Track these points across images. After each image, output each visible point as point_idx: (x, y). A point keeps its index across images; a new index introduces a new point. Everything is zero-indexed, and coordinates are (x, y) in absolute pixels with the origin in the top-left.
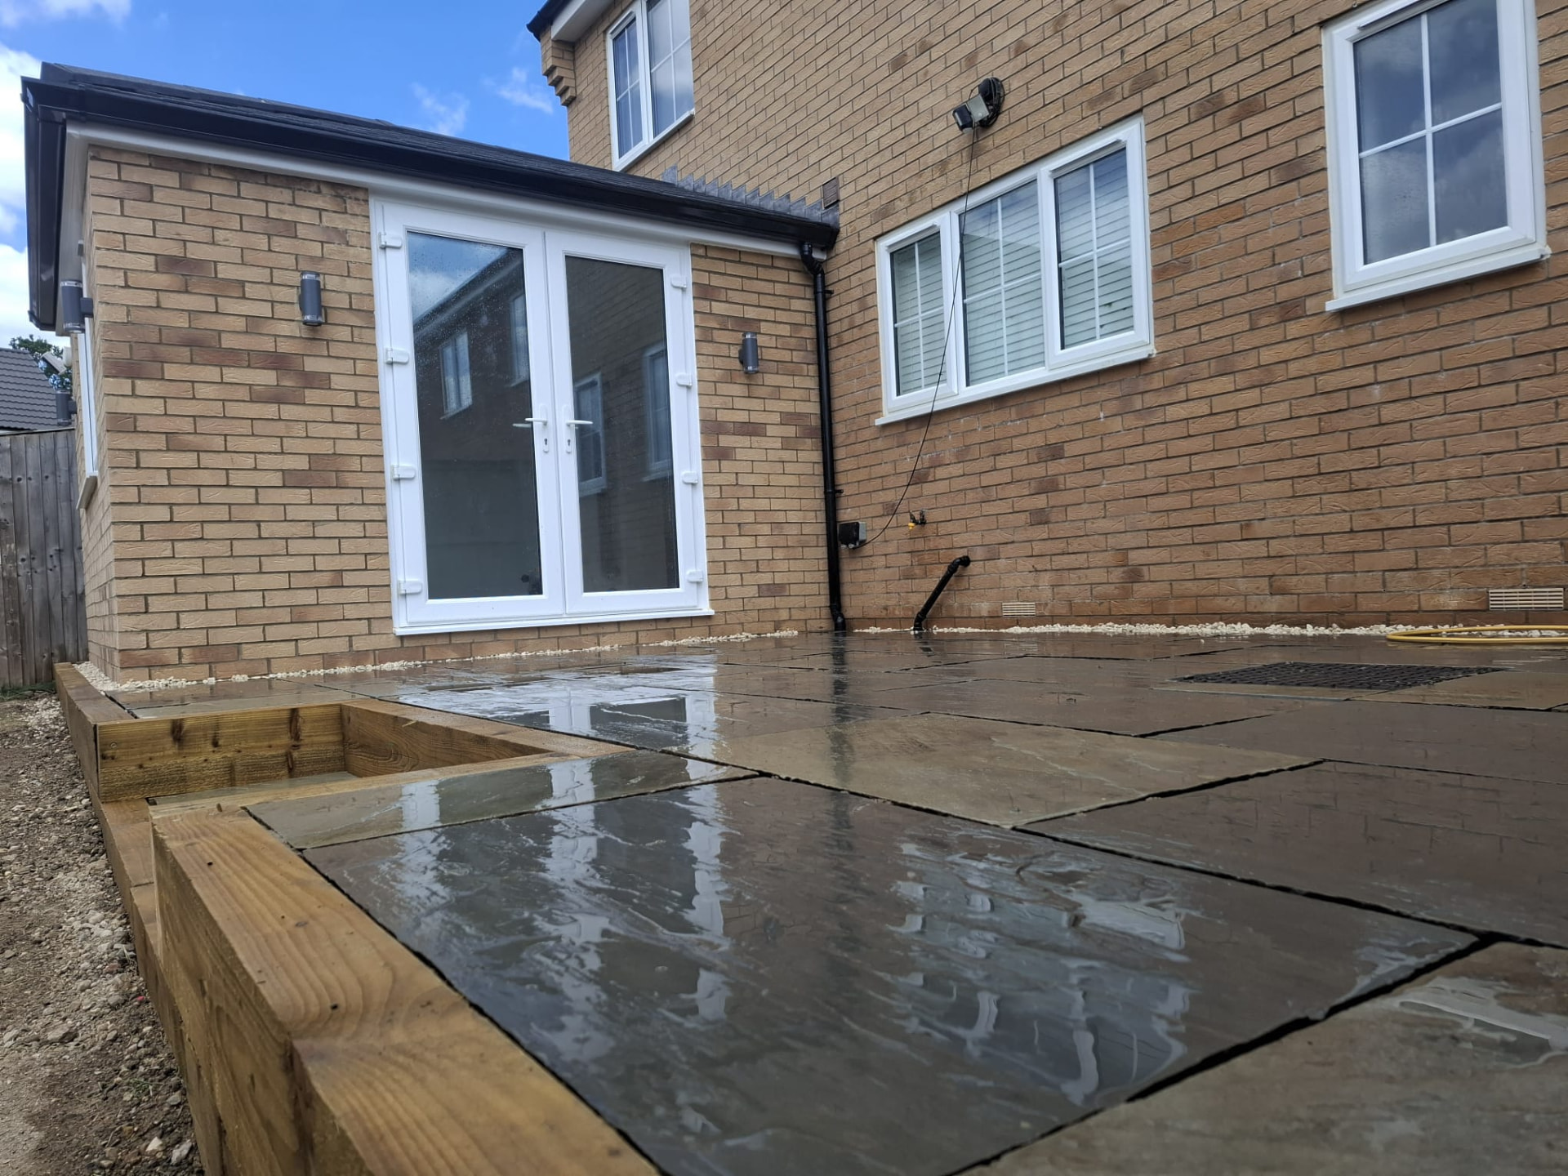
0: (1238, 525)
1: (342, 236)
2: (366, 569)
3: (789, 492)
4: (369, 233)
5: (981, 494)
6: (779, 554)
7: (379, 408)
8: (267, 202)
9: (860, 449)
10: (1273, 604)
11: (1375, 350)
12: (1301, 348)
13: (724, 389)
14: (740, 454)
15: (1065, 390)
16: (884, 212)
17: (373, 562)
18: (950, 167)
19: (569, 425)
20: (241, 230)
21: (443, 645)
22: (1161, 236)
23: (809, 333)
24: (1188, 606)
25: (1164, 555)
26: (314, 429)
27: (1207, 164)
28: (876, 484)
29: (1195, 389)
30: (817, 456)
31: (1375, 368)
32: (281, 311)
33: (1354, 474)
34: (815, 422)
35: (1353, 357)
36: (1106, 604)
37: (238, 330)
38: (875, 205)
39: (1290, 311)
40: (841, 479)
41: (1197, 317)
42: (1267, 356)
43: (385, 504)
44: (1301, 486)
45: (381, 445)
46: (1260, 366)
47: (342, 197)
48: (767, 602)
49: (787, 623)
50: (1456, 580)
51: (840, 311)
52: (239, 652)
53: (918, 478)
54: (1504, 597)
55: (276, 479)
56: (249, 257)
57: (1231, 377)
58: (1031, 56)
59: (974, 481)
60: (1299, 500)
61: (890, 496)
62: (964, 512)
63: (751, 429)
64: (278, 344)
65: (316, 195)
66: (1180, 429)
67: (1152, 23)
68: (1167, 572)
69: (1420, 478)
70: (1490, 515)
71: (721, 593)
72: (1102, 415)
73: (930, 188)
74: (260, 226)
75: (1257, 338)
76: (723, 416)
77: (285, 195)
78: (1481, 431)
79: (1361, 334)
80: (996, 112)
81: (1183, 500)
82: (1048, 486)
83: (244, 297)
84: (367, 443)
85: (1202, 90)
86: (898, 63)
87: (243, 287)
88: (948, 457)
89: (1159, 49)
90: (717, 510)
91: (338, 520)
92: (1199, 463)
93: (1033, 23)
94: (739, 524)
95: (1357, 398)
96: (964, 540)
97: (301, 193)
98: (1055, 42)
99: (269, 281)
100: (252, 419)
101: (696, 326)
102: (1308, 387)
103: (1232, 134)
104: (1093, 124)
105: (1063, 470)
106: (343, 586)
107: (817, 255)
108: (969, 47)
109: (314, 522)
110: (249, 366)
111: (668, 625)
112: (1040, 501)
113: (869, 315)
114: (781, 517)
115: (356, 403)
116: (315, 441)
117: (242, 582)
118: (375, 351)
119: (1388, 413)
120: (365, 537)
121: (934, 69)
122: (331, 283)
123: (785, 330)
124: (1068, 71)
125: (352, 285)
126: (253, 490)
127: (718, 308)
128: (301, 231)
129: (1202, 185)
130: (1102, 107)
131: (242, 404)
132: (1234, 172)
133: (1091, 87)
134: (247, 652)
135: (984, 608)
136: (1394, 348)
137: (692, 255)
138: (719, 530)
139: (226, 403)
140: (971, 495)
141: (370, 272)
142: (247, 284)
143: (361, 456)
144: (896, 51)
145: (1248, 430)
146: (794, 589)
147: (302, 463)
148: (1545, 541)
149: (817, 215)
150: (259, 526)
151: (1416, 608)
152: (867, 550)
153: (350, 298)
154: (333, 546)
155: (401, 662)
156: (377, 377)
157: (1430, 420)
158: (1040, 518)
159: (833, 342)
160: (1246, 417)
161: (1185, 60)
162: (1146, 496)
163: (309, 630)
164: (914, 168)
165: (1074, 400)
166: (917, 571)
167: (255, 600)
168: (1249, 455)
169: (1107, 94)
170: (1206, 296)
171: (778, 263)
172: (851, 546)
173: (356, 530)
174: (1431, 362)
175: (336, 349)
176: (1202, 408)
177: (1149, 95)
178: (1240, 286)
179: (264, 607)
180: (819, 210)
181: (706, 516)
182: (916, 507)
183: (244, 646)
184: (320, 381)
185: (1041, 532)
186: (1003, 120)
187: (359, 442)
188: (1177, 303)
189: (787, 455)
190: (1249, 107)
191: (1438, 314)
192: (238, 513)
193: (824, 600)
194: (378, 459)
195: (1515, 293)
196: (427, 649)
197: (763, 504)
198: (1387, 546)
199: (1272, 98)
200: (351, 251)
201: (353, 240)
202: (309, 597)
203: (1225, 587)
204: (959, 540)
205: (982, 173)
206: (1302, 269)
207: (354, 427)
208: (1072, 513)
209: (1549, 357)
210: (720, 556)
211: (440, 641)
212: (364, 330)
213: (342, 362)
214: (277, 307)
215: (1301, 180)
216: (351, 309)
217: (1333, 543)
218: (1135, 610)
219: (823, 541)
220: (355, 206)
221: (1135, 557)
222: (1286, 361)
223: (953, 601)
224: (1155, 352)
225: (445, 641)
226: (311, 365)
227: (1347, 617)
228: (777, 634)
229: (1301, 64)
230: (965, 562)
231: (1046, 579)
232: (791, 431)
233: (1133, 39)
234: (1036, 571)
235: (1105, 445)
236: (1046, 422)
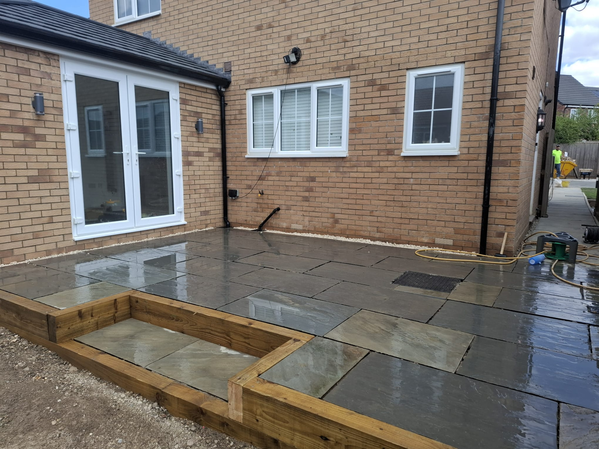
0: (369, 211)
1: (49, 75)
2: (62, 215)
3: (211, 177)
4: (60, 74)
5: (285, 188)
6: (207, 200)
7: (65, 149)
8: (17, 59)
9: (237, 163)
10: (377, 235)
11: (412, 169)
12: (391, 164)
13: (191, 139)
14: (195, 163)
15: (317, 160)
16: (251, 81)
17: (64, 212)
18: (279, 73)
19: (136, 154)
20: (6, 71)
21: (91, 243)
22: (353, 119)
23: (218, 118)
24: (353, 233)
25: (346, 217)
26: (40, 159)
27: (369, 101)
28: (244, 177)
29: (360, 169)
30: (219, 164)
31: (412, 174)
32: (25, 108)
33: (403, 202)
34: (219, 151)
35: (407, 170)
36: (327, 229)
37: (6, 116)
38: (247, 77)
39: (390, 152)
40: (229, 173)
41: (362, 147)
42: (382, 164)
43: (68, 188)
44: (388, 203)
45: (67, 164)
46: (379, 167)
47: (48, 58)
48: (203, 218)
49: (210, 225)
50: (427, 235)
51: (230, 112)
52: (13, 252)
53: (261, 178)
54: (438, 241)
55: (25, 180)
56: (10, 83)
57: (371, 168)
58: (312, 45)
59: (283, 183)
60: (388, 207)
61: (249, 183)
62: (279, 193)
63: (199, 154)
64: (24, 122)
65: (38, 57)
66: (354, 180)
67: (355, 49)
68: (347, 222)
69: (421, 206)
70: (437, 219)
71: (188, 215)
72: (329, 171)
73: (270, 78)
74: (14, 69)
75: (379, 158)
76: (190, 149)
77: (25, 57)
78: (438, 196)
79: (409, 164)
80: (298, 59)
81: (353, 201)
82: (310, 190)
83: (8, 102)
84: (61, 163)
85: (369, 77)
86: (259, 28)
87: (8, 97)
88: (273, 173)
89: (357, 59)
90: (187, 184)
91: (50, 196)
92: (359, 191)
93: (314, 33)
94: (195, 190)
95: (406, 181)
96: (278, 202)
97: (32, 55)
98: (321, 43)
99: (19, 95)
100: (14, 155)
101: (181, 115)
102: (393, 175)
103: (378, 94)
104: (332, 76)
105: (315, 185)
106: (53, 223)
107: (223, 90)
108: (288, 33)
109: (41, 197)
110: (12, 132)
111: (171, 229)
112: (307, 194)
113: (243, 117)
114: (208, 186)
115: (56, 147)
116: (40, 163)
117: (12, 224)
118: (63, 125)
119: (414, 187)
120: (61, 202)
121: (274, 35)
122: (45, 96)
123: (210, 117)
124: (325, 55)
125: (54, 97)
126: (16, 185)
127: (189, 108)
128: (32, 73)
129: (367, 107)
130: (337, 71)
131: (9, 148)
132: (377, 106)
133: (333, 63)
134: (16, 252)
135: (284, 225)
136: (418, 169)
137: (180, 87)
138: (188, 192)
139: (3, 148)
140: (281, 188)
141: (61, 91)
142: (10, 96)
143: (59, 169)
144: (258, 23)
145: (374, 184)
146: (212, 212)
147: (35, 173)
148: (450, 228)
149: (222, 74)
150: (19, 200)
151: (416, 241)
152: (239, 200)
153: (53, 102)
154: (48, 207)
155: (77, 251)
156: (64, 136)
157: (425, 191)
158: (306, 199)
159: (227, 123)
160: (374, 181)
161: (365, 65)
162: (342, 198)
163: (40, 241)
164: (264, 69)
165: (320, 164)
166: (259, 210)
167: (18, 230)
168: (374, 192)
169: (338, 68)
170: (365, 142)
171: (208, 91)
172: (234, 198)
173: (57, 199)
174: (427, 175)
175: (48, 124)
176: (361, 175)
177: (353, 73)
178: (376, 141)
179: (22, 233)
180: (222, 71)
181: (184, 187)
182: (261, 188)
183: (14, 250)
184: (41, 138)
185: (306, 204)
186: (300, 63)
187: (58, 163)
188: (356, 141)
189: (211, 163)
190: (383, 87)
191: (430, 163)
192: (10, 195)
193: (221, 216)
194: (65, 170)
195: (450, 162)
196: (85, 245)
197: (202, 182)
198: (410, 223)
199: (391, 87)
200: (53, 82)
201: (54, 78)
202: (40, 228)
203: (364, 228)
204: (276, 202)
205: (291, 79)
206: (395, 141)
207: (56, 157)
208: (317, 200)
209: (456, 180)
210: (188, 202)
211: (90, 241)
212: (58, 116)
213: (51, 130)
214: (23, 106)
215: (397, 115)
216: (53, 107)
217: (396, 220)
218: (336, 232)
219: (221, 194)
220: (54, 62)
221: (337, 216)
222: (387, 167)
223: (272, 221)
224: (348, 155)
225: (93, 241)
226: (38, 131)
227: (398, 241)
228: (207, 229)
229: (400, 79)
230: (278, 209)
231: (307, 219)
232: (211, 154)
233: (348, 52)
234: (304, 216)
235: (330, 180)
236: (310, 169)
